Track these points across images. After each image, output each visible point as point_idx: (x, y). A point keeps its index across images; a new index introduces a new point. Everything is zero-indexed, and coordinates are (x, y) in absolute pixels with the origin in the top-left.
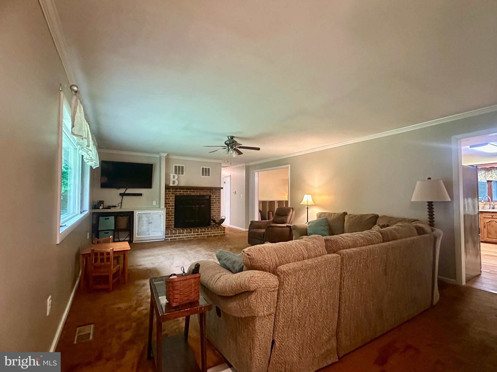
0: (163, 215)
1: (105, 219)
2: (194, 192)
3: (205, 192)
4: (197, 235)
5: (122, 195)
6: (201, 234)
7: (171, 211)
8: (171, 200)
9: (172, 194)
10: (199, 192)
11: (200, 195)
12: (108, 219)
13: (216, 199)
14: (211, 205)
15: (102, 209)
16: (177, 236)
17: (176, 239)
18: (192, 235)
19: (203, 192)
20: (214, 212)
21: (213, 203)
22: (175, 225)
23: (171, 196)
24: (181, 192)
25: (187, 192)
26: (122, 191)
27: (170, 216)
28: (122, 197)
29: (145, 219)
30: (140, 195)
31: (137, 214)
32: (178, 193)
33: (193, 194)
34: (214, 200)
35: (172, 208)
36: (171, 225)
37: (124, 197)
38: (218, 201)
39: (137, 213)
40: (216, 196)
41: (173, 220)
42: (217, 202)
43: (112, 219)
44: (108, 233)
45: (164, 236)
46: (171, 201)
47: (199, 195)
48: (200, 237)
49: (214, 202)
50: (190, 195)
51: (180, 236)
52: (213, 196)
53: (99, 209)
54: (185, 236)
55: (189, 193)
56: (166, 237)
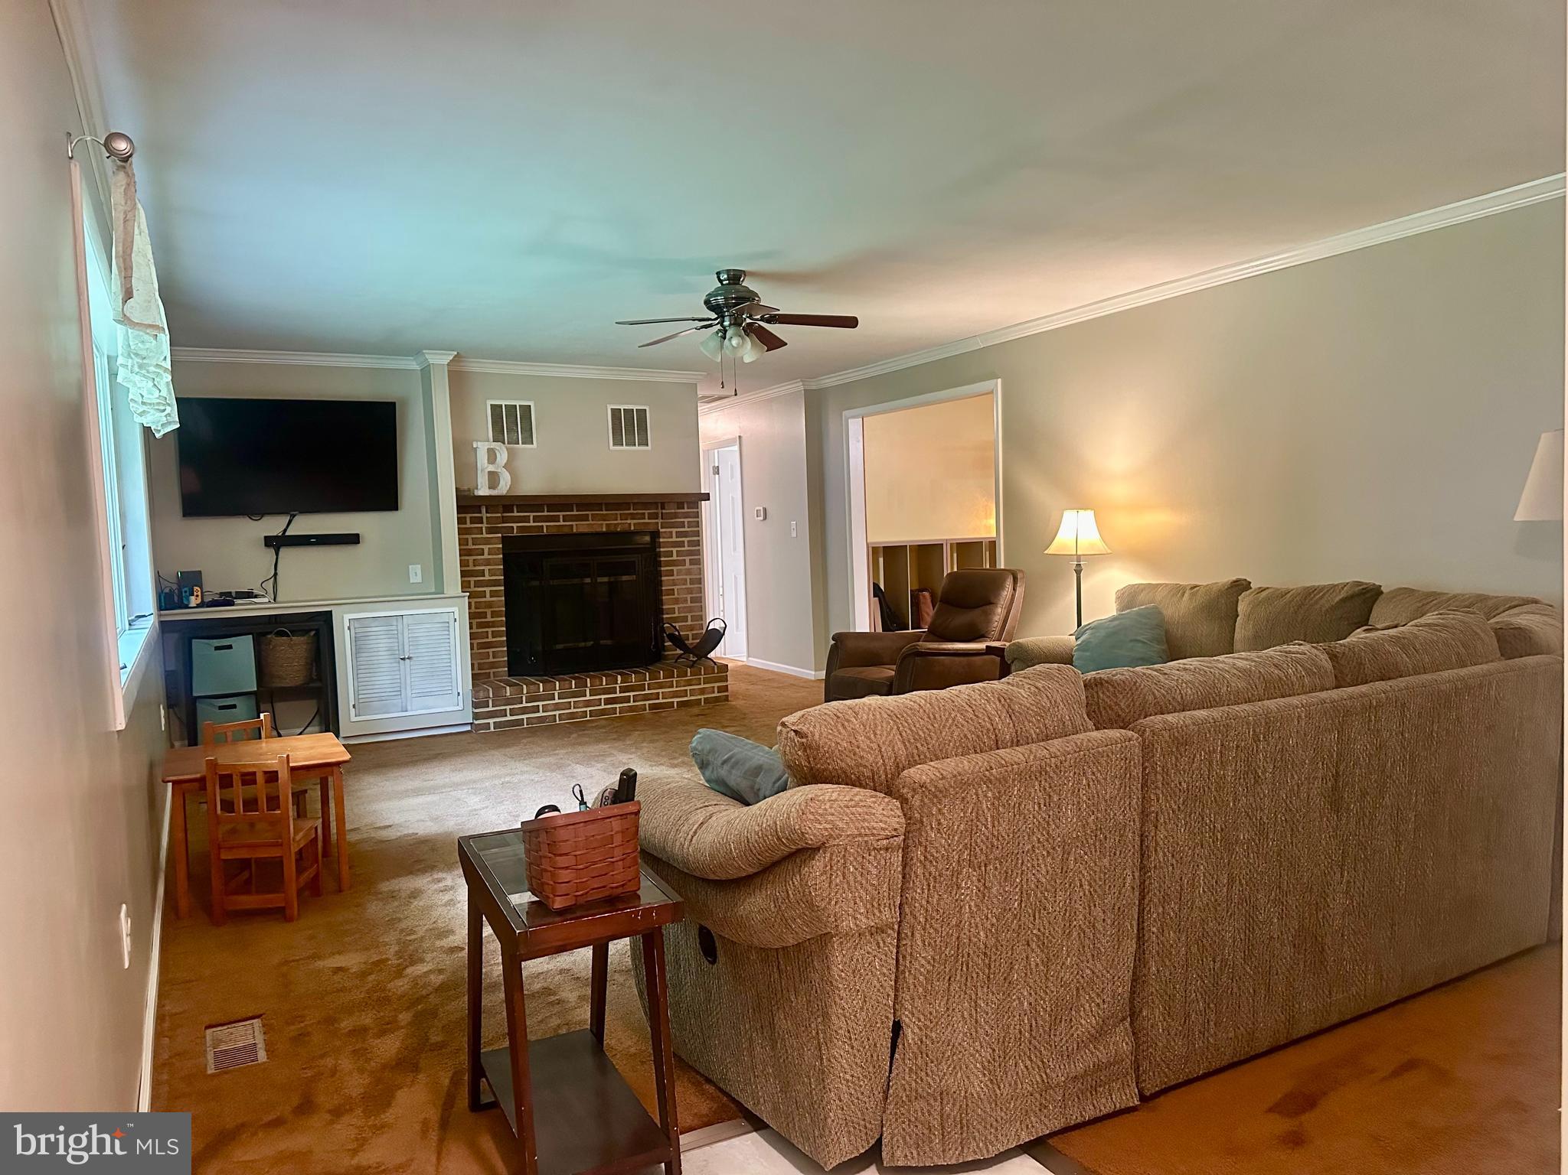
0: (457, 624)
1: (217, 648)
2: (585, 518)
3: (633, 517)
4: (608, 701)
5: (275, 543)
6: (627, 700)
7: (490, 605)
8: (486, 556)
9: (490, 531)
10: (604, 518)
11: (612, 529)
12: (230, 647)
13: (681, 544)
14: (659, 574)
15: (198, 606)
16: (524, 711)
17: (520, 722)
18: (588, 704)
19: (624, 517)
20: (677, 601)
21: (669, 564)
22: (510, 664)
23: (487, 541)
24: (526, 519)
25: (556, 519)
26: (274, 525)
27: (488, 625)
28: (277, 554)
29: (380, 644)
30: (353, 539)
31: (347, 624)
32: (515, 525)
33: (579, 527)
34: (675, 550)
35: (493, 594)
36: (493, 665)
37: (283, 551)
38: (690, 553)
39: (347, 617)
40: (679, 535)
41: (500, 644)
42: (687, 559)
43: (244, 646)
44: (234, 706)
45: (470, 709)
46: (488, 562)
47: (604, 530)
48: (622, 710)
49: (675, 557)
50: (566, 531)
51: (536, 709)
52: (669, 536)
53: (187, 607)
54: (557, 707)
55: (562, 522)
56: (476, 716)
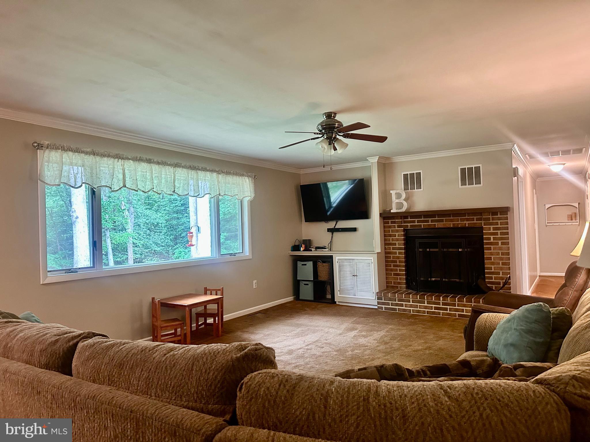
0: (373, 264)
1: (302, 265)
2: (442, 221)
3: (468, 220)
8: (397, 237)
9: (399, 227)
10: (452, 221)
11: (456, 225)
12: (306, 265)
13: (496, 234)
14: (482, 249)
19: (462, 220)
20: (493, 264)
21: (488, 244)
22: (407, 283)
23: (397, 231)
25: (428, 221)
26: (331, 225)
28: (332, 234)
29: (347, 269)
30: (354, 230)
31: (337, 261)
32: (409, 224)
33: (438, 225)
34: (492, 237)
36: (399, 283)
37: (335, 234)
38: (501, 239)
39: (337, 258)
40: (494, 229)
41: (402, 275)
42: (500, 242)
43: (310, 264)
44: (308, 284)
45: (377, 301)
46: (397, 240)
47: (452, 226)
48: (443, 314)
49: (492, 240)
50: (433, 227)
51: (402, 305)
52: (488, 230)
54: (411, 306)
